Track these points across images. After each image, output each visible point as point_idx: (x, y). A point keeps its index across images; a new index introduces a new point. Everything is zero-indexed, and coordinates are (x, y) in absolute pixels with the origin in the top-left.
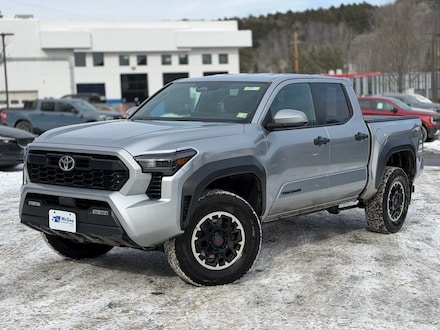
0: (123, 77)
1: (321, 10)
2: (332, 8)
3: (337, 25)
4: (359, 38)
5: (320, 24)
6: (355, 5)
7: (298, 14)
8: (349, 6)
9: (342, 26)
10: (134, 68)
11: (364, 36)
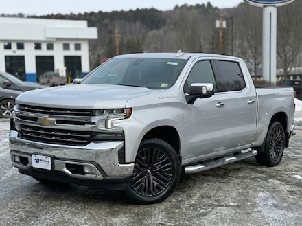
0: (6, 57)
1: (122, 12)
2: (131, 11)
3: (135, 23)
4: (151, 33)
5: (123, 22)
6: (146, 9)
7: (106, 13)
8: (143, 10)
9: (138, 24)
10: (14, 52)
11: (154, 31)
